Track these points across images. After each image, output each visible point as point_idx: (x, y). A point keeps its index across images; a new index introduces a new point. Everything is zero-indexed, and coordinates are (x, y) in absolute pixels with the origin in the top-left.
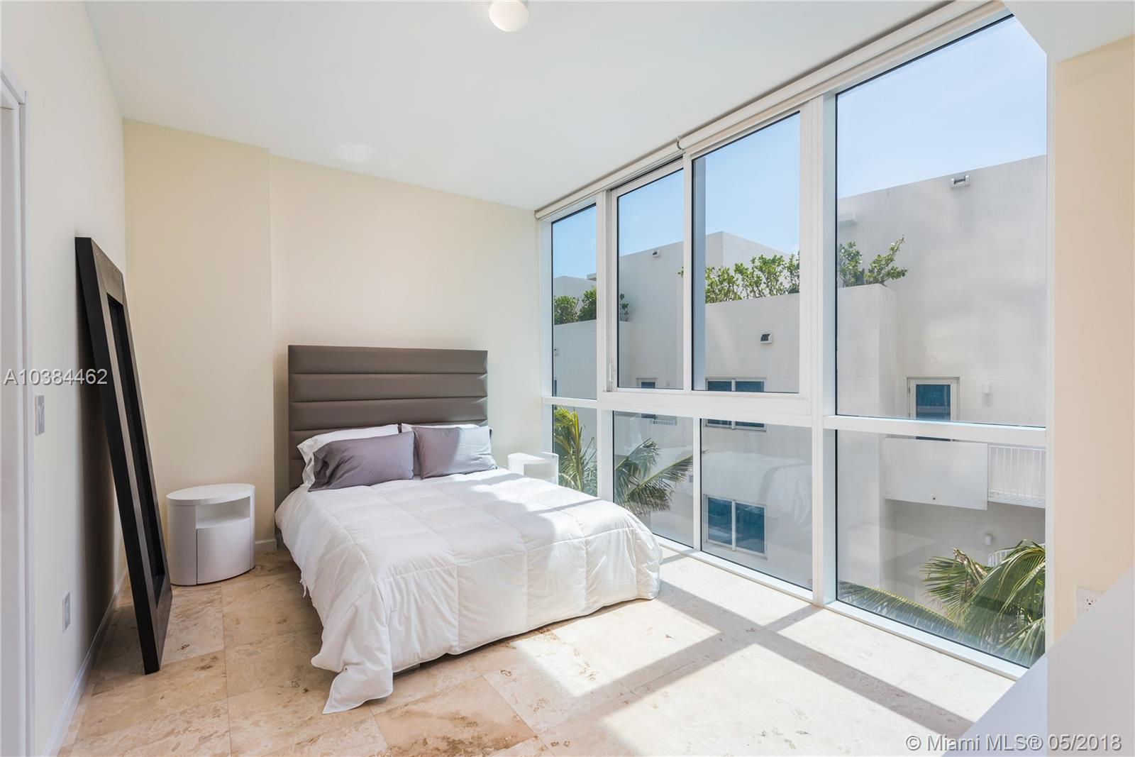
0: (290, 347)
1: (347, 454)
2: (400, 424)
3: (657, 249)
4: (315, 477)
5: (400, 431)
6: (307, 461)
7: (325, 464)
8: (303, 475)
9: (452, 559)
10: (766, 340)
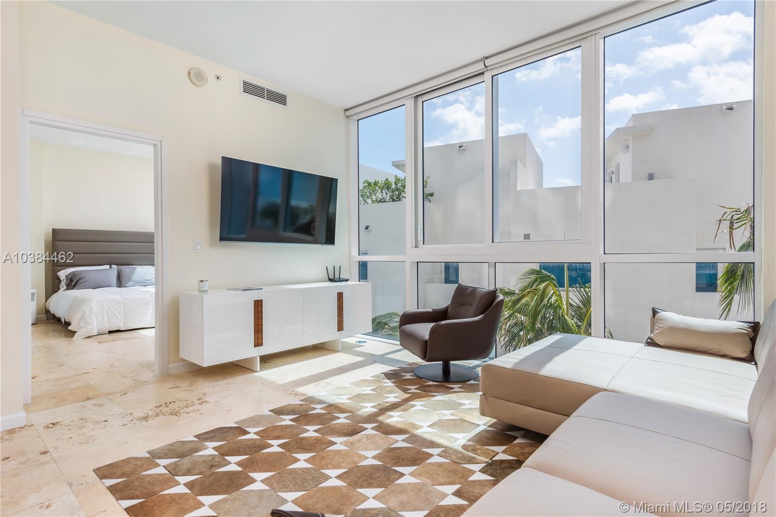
0: (53, 229)
1: (82, 276)
2: (111, 265)
4: (66, 286)
5: (111, 267)
6: (62, 279)
7: (71, 280)
8: (60, 286)
9: (121, 300)
10: (368, 229)
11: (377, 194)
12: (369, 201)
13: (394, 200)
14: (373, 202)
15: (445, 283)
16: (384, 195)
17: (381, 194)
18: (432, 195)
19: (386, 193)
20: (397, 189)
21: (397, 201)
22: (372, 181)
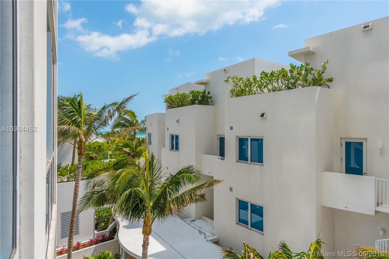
3: (226, 68)
10: (263, 116)
11: (274, 84)
12: (265, 90)
13: (289, 88)
14: (269, 91)
15: (346, 173)
16: (280, 84)
17: (277, 83)
18: (331, 80)
19: (282, 82)
20: (293, 77)
21: (292, 88)
22: (269, 71)
